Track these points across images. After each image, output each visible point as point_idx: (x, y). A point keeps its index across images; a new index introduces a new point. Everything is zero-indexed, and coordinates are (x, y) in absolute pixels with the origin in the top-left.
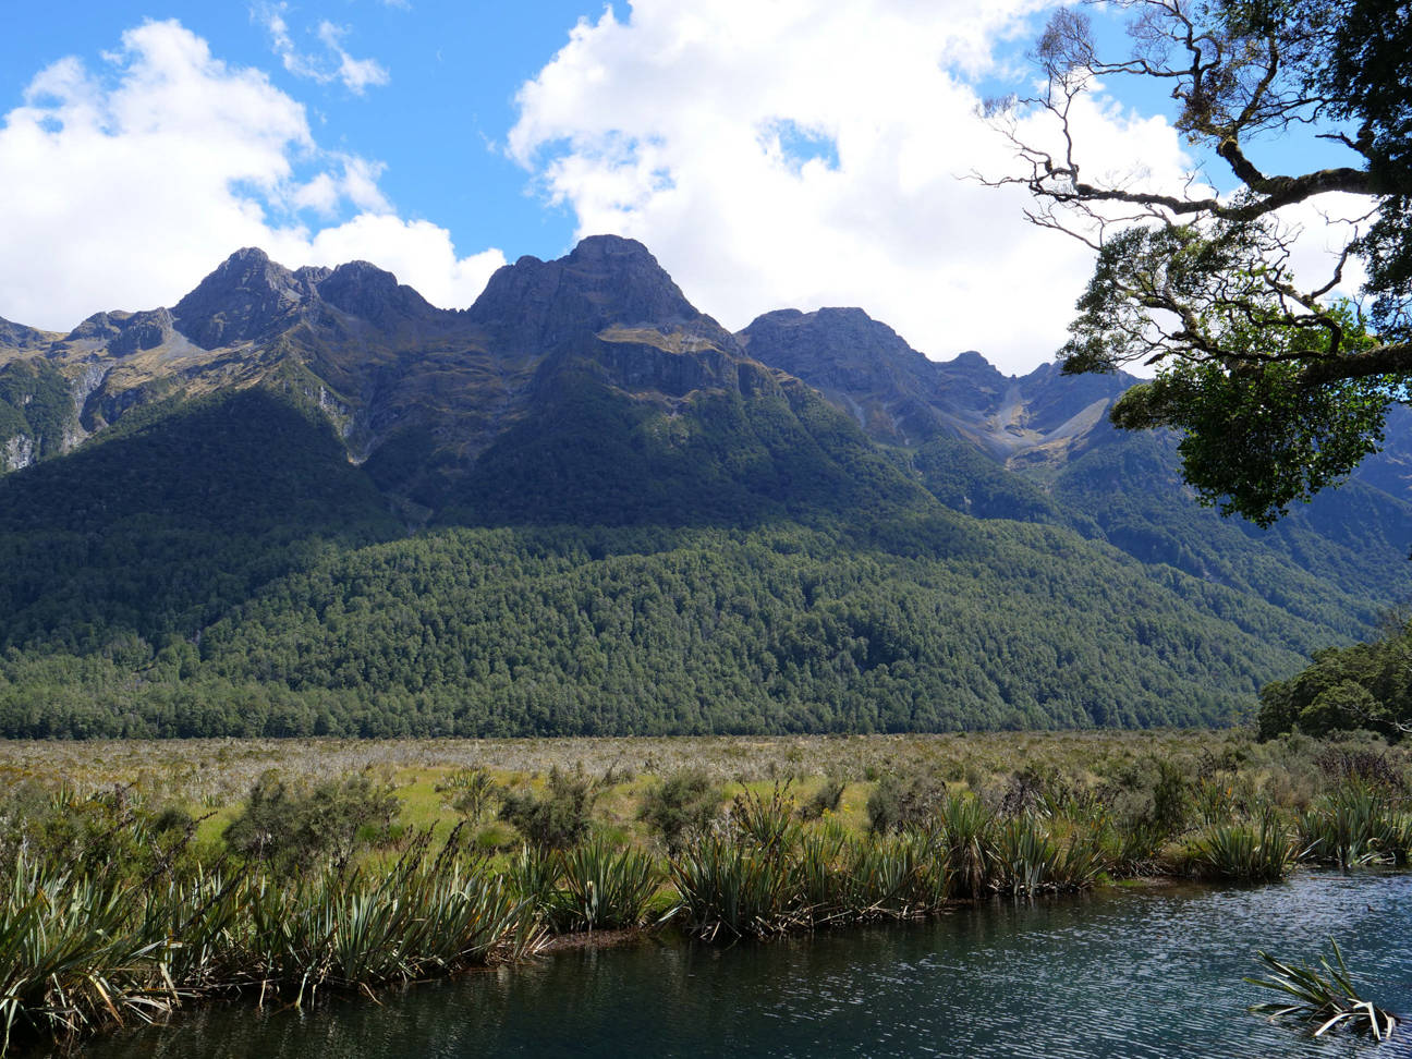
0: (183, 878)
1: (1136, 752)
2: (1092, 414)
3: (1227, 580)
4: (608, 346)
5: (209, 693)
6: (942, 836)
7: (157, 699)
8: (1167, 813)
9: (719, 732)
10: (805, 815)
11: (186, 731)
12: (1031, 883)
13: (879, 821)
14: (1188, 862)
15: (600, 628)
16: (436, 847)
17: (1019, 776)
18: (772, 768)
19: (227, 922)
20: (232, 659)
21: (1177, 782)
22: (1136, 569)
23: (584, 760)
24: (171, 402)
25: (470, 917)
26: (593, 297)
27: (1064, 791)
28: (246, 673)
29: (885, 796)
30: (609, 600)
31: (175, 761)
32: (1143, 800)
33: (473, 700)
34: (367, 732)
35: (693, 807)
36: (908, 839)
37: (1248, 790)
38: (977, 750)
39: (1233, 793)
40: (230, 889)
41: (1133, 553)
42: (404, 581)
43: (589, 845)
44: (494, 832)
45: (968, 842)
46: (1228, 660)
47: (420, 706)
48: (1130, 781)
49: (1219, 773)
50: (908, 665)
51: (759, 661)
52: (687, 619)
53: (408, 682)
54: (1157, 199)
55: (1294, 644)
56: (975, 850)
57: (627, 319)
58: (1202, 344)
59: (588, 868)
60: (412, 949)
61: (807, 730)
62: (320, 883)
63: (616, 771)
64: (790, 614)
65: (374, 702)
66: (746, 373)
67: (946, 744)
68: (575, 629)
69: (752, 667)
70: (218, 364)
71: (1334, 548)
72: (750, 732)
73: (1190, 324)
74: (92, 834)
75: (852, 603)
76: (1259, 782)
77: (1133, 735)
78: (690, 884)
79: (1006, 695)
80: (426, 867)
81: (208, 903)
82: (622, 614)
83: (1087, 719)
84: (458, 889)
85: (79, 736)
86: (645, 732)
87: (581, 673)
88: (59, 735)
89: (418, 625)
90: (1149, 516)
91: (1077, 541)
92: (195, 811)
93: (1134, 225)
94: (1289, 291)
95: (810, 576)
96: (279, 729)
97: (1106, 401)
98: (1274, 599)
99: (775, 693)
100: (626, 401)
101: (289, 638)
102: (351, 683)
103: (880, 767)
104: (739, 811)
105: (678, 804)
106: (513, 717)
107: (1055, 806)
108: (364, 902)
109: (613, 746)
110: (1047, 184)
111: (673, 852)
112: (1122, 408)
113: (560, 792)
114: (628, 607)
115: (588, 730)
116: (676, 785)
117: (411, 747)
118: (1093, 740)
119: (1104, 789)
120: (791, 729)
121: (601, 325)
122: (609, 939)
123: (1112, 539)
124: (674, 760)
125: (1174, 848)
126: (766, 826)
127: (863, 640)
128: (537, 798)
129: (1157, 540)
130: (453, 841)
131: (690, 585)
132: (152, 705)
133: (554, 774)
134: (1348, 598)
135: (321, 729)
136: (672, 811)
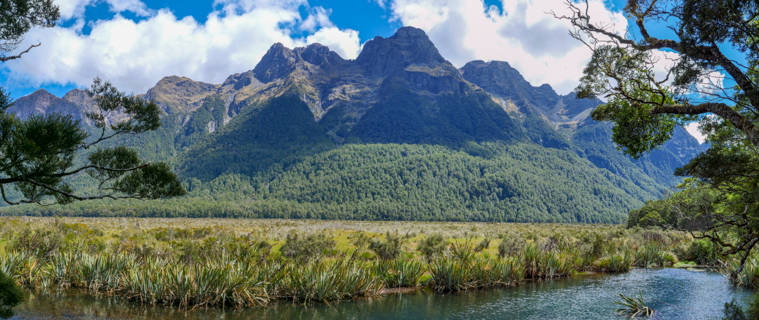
0: (269, 263)
1: (590, 231)
2: (586, 113)
3: (624, 176)
4: (409, 73)
5: (273, 204)
6: (523, 258)
7: (256, 205)
8: (597, 251)
9: (448, 220)
10: (476, 250)
11: (266, 216)
12: (552, 273)
13: (502, 252)
14: (602, 267)
15: (405, 182)
16: (348, 258)
17: (551, 238)
18: (466, 234)
19: (282, 278)
20: (279, 192)
21: (601, 241)
22: (596, 169)
23: (399, 229)
24: (255, 104)
25: (359, 281)
26: (403, 53)
27: (565, 244)
28: (284, 197)
29: (505, 244)
30: (408, 172)
31: (264, 226)
32: (589, 247)
33: (360, 207)
34: (324, 218)
35: (436, 247)
36: (512, 258)
37: (622, 244)
38: (538, 229)
39: (617, 245)
40: (283, 266)
41: (595, 164)
42: (335, 164)
43: (399, 259)
44: (367, 253)
45: (532, 259)
46: (621, 202)
47: (342, 209)
48: (586, 241)
49: (614, 239)
50: (516, 198)
51: (463, 195)
52: (437, 179)
53: (338, 201)
54: (614, 36)
55: (641, 198)
56: (534, 263)
57: (417, 62)
58: (623, 93)
59: (399, 266)
60: (340, 290)
61: (479, 220)
62: (310, 267)
63: (410, 233)
64: (475, 178)
65: (326, 207)
66: (462, 85)
67: (527, 226)
68: (396, 182)
69: (460, 197)
70: (269, 88)
71: (656, 169)
72: (459, 220)
73: (621, 86)
74: (242, 248)
75: (498, 175)
76: (625, 241)
77: (589, 225)
78: (434, 273)
79: (549, 211)
80: (345, 263)
81: (277, 271)
82: (413, 177)
83: (575, 220)
84: (355, 271)
85: (235, 217)
86: (421, 220)
87: (398, 198)
88: (230, 216)
89: (340, 180)
90: (602, 152)
91: (577, 158)
92: (271, 242)
93: (606, 44)
94: (653, 80)
95: (482, 165)
96: (295, 216)
97: (591, 109)
98: (637, 183)
99: (469, 207)
100: (416, 95)
101: (297, 185)
102: (318, 201)
103: (504, 234)
104: (453, 248)
105: (432, 245)
106: (374, 213)
107: (561, 249)
108: (325, 274)
109: (409, 224)
110: (578, 21)
111: (429, 262)
112: (596, 112)
113: (390, 241)
114: (415, 174)
115: (400, 219)
116: (432, 239)
117: (339, 223)
118: (576, 226)
119: (578, 243)
120: (474, 220)
121: (407, 64)
122: (406, 290)
123: (589, 158)
124: (431, 230)
125: (598, 262)
126: (462, 253)
127: (501, 189)
128: (381, 242)
129: (603, 160)
130: (354, 256)
131: (439, 167)
132: (256, 208)
133: (388, 234)
134: (658, 185)
135: (308, 216)
136: (430, 248)
